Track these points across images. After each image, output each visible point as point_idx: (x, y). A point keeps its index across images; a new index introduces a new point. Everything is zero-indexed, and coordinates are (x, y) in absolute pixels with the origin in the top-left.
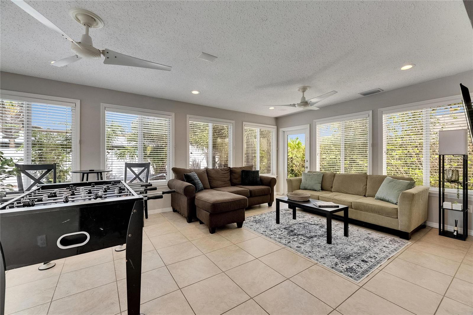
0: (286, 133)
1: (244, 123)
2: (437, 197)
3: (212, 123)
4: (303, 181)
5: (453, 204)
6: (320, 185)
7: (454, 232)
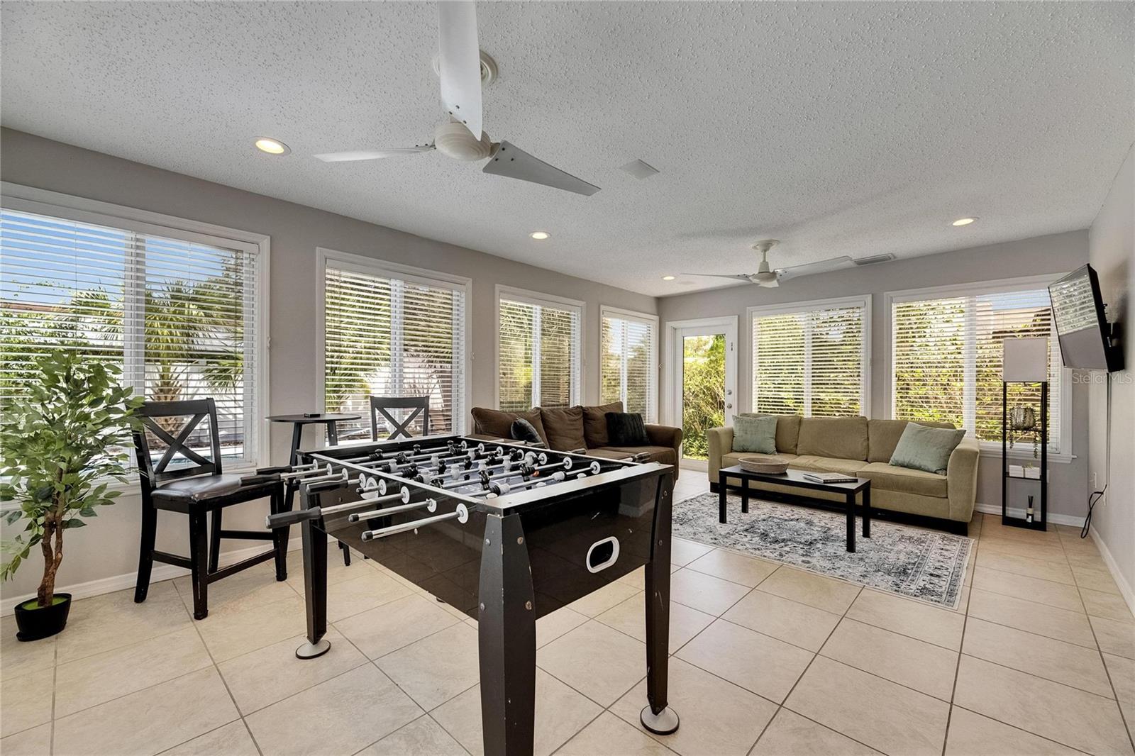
0: (679, 332)
1: (603, 307)
2: (1000, 458)
3: (542, 305)
4: (737, 434)
5: (1026, 469)
6: (774, 442)
7: (1028, 517)
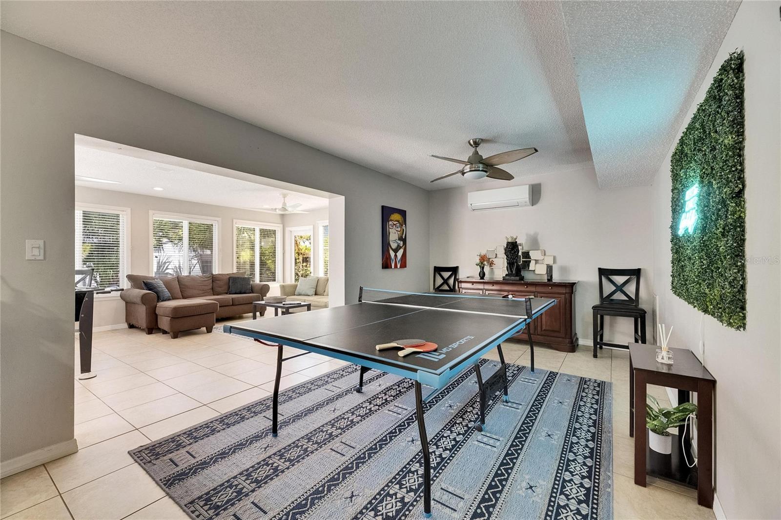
0: (293, 233)
1: (235, 221)
3: (187, 220)
4: (298, 286)
6: (315, 290)
